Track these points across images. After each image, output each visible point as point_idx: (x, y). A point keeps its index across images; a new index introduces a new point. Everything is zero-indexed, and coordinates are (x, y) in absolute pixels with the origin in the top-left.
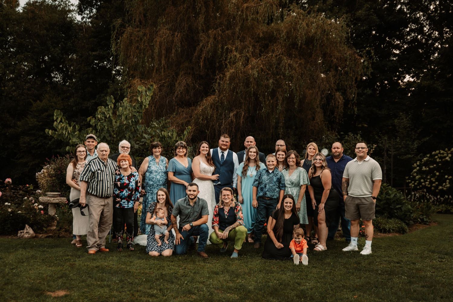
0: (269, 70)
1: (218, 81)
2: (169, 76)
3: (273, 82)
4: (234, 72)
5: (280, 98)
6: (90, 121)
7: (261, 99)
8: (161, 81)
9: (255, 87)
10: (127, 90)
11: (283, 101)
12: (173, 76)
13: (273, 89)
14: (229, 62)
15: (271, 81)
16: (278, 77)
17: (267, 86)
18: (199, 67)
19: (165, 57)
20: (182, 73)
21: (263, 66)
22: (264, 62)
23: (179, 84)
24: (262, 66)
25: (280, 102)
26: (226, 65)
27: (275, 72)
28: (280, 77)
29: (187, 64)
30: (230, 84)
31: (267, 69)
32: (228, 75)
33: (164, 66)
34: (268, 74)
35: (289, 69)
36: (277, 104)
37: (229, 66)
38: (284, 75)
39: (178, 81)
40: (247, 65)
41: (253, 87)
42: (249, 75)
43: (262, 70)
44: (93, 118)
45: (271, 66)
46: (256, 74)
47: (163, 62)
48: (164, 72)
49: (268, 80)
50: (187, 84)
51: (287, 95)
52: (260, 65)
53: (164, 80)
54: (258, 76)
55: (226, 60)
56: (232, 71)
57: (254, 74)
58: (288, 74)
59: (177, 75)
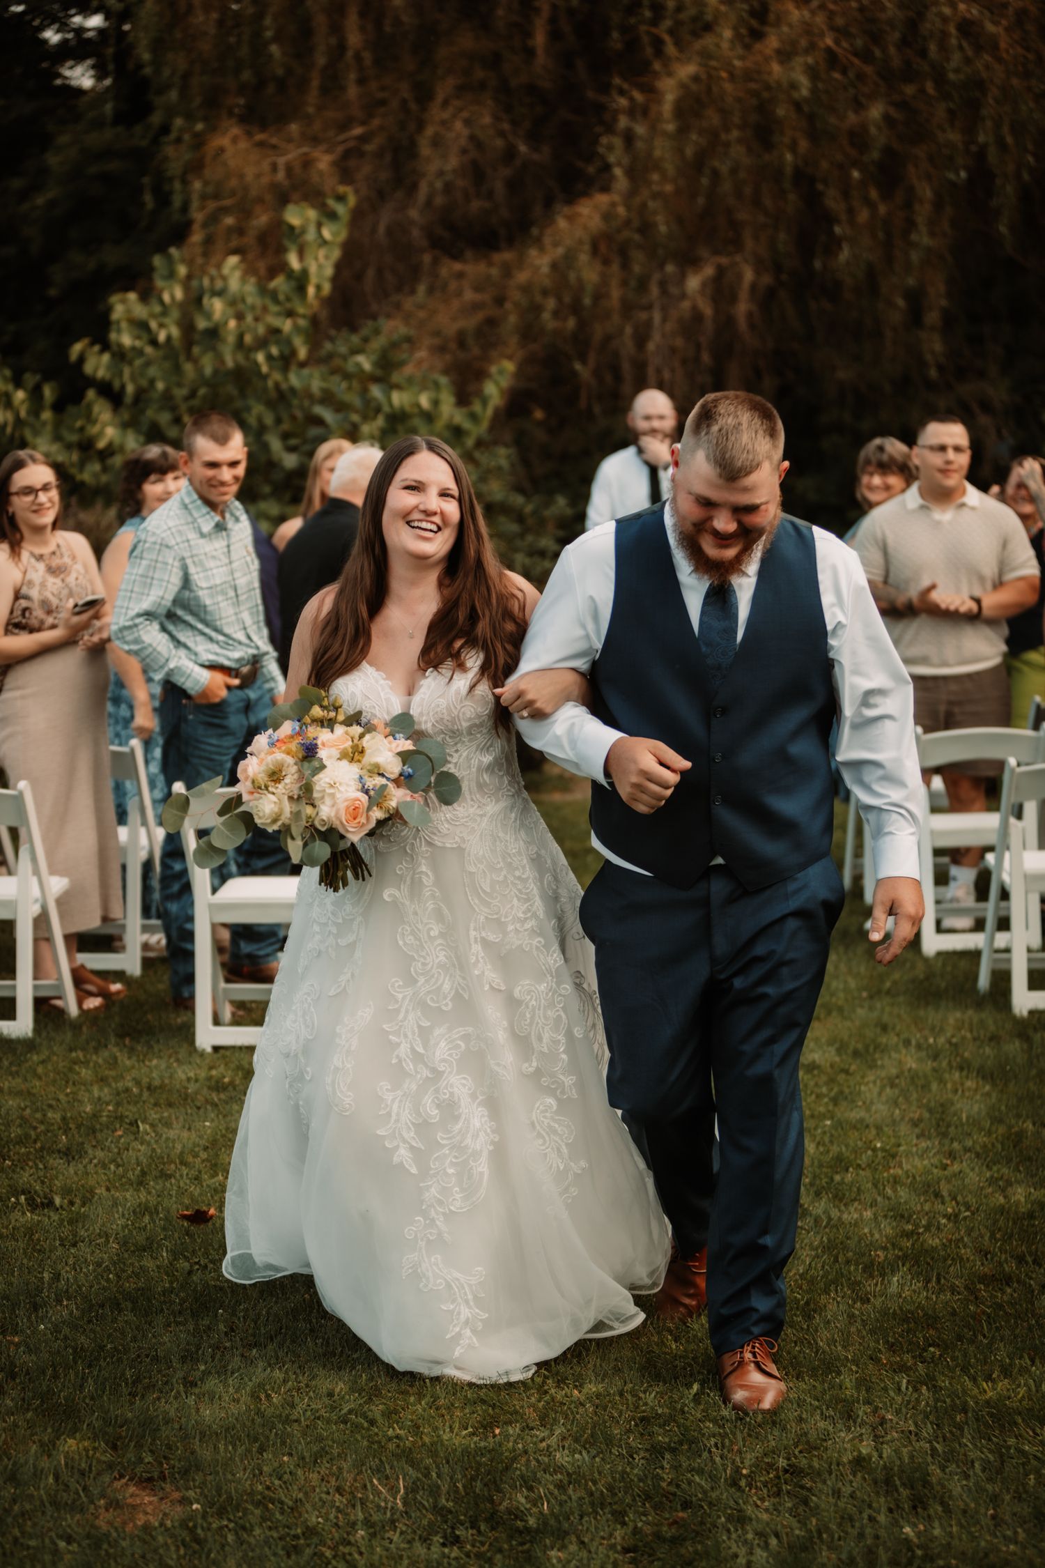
0: (866, 56)
1: (623, 122)
2: (383, 103)
3: (887, 117)
4: (696, 79)
5: (926, 192)
6: (82, 359)
7: (832, 200)
8: (344, 126)
9: (803, 144)
10: (185, 182)
11: (938, 205)
12: (404, 102)
13: (888, 151)
14: (671, 32)
15: (876, 112)
16: (910, 90)
17: (858, 138)
18: (530, 53)
19: (362, 15)
20: (444, 89)
21: (837, 42)
22: (840, 21)
23: (436, 142)
24: (829, 41)
25: (923, 213)
26: (658, 44)
27: (896, 62)
28: (922, 91)
29: (466, 41)
30: (683, 130)
31: (856, 54)
32: (669, 91)
33: (358, 57)
34: (861, 77)
35: (961, 48)
36: (911, 224)
37: (670, 49)
38: (940, 79)
39: (430, 131)
40: (757, 35)
41: (793, 147)
42: (768, 88)
43: (832, 58)
44: (92, 344)
45: (876, 38)
46: (804, 81)
47: (354, 39)
48: (361, 81)
49: (859, 106)
50: (472, 138)
51: (958, 175)
52: (822, 35)
53: (363, 123)
54: (814, 90)
55: (655, 22)
56: (687, 70)
57: (794, 86)
58: (957, 71)
59: (424, 95)
